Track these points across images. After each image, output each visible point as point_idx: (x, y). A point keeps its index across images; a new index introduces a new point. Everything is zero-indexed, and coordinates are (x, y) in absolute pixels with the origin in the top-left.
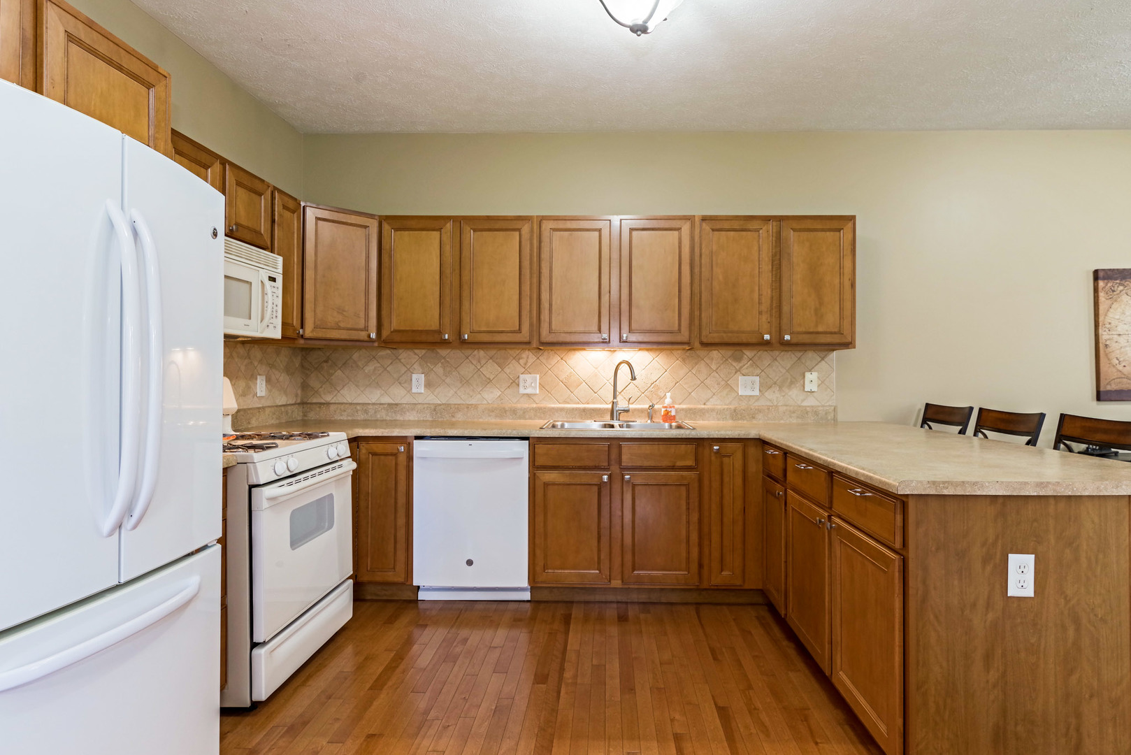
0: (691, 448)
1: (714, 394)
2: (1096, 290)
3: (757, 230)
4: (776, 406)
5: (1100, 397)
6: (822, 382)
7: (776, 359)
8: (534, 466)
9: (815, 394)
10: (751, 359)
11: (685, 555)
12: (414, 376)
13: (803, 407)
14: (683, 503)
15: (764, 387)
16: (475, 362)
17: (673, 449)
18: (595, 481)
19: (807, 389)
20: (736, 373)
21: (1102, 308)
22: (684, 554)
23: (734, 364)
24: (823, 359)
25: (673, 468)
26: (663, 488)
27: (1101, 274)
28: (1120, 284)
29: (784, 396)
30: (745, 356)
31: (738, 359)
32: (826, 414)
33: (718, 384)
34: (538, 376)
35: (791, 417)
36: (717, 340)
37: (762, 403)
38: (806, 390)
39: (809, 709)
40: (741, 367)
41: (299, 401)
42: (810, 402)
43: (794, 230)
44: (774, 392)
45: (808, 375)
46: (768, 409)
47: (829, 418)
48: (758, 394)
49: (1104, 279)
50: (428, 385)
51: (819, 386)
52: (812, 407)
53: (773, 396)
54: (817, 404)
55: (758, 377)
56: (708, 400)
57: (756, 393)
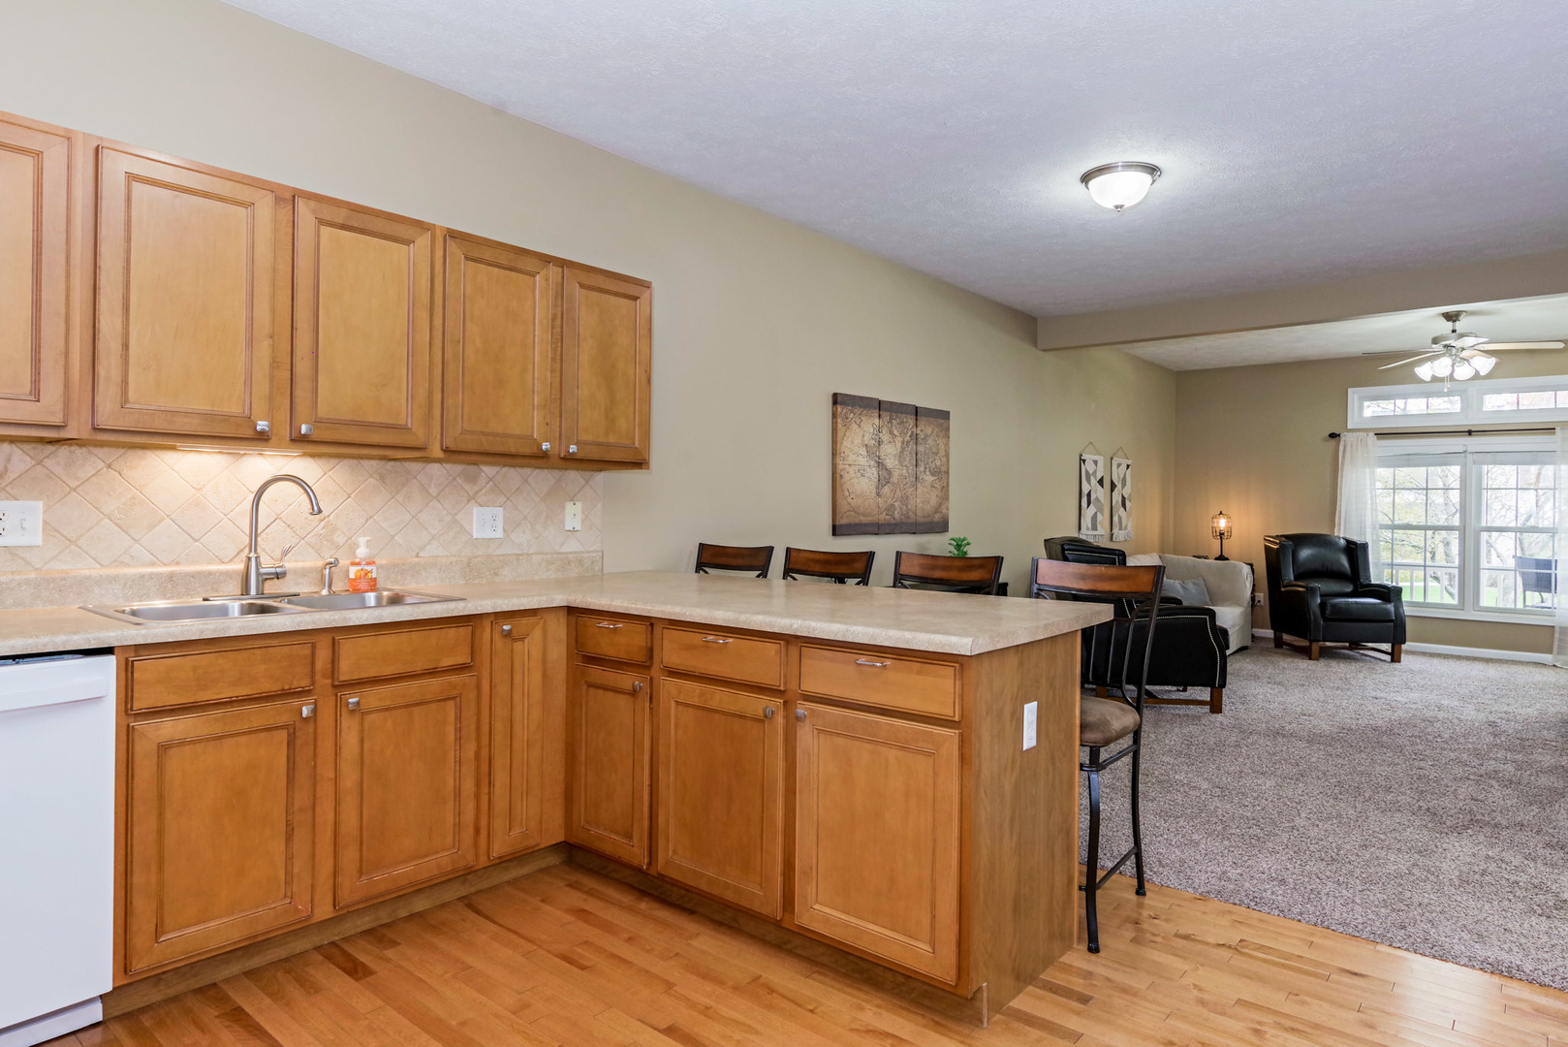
0: (464, 632)
1: (433, 538)
2: (834, 416)
3: (533, 275)
4: (528, 554)
5: (836, 531)
6: (586, 517)
7: (527, 482)
8: (129, 710)
9: (578, 534)
10: (491, 480)
11: (452, 819)
13: (564, 553)
14: (450, 730)
15: (510, 526)
17: (435, 636)
18: (284, 719)
19: (568, 526)
20: (469, 501)
21: (840, 434)
22: (450, 819)
23: (467, 487)
24: (587, 482)
25: (433, 673)
26: (416, 710)
27: (839, 399)
28: (852, 412)
29: (537, 538)
30: (483, 474)
31: (472, 479)
32: (592, 563)
33: (441, 520)
34: (39, 503)
35: (548, 570)
36: (471, 447)
37: (508, 550)
38: (567, 528)
39: (761, 976)
40: (476, 493)
42: (572, 546)
43: (582, 286)
44: (524, 532)
45: (569, 507)
46: (517, 559)
47: (596, 569)
48: (501, 536)
49: (841, 404)
51: (583, 521)
52: (576, 553)
53: (523, 538)
54: (581, 549)
55: (501, 509)
56: (423, 548)
57: (499, 534)
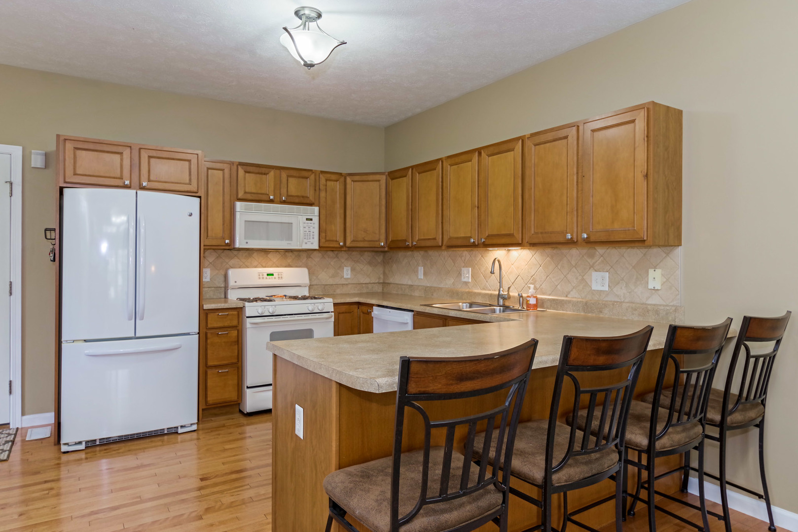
1: (574, 288)
4: (621, 302)
6: (667, 280)
7: (623, 256)
9: (660, 292)
10: (602, 256)
12: (420, 268)
13: (647, 304)
15: (613, 283)
16: (442, 259)
19: (651, 286)
20: (590, 268)
23: (589, 260)
24: (668, 254)
29: (630, 292)
30: (597, 253)
31: (592, 256)
32: (667, 314)
33: (577, 279)
34: (470, 269)
35: (633, 314)
37: (611, 298)
38: (649, 288)
40: (594, 264)
41: (381, 281)
42: (655, 300)
44: (621, 288)
45: (651, 271)
46: (613, 304)
47: (670, 318)
48: (607, 290)
50: (425, 274)
51: (663, 284)
52: (655, 305)
53: (621, 292)
54: (662, 302)
55: (608, 273)
56: (569, 293)
57: (606, 288)
